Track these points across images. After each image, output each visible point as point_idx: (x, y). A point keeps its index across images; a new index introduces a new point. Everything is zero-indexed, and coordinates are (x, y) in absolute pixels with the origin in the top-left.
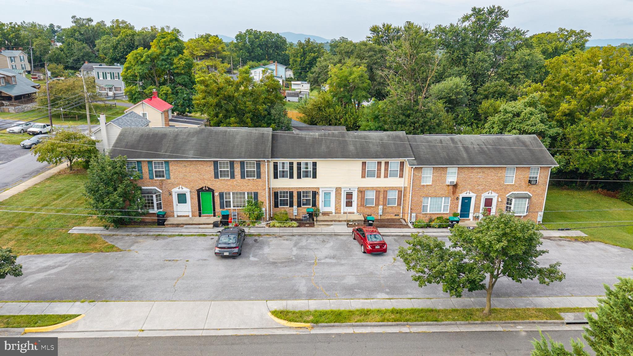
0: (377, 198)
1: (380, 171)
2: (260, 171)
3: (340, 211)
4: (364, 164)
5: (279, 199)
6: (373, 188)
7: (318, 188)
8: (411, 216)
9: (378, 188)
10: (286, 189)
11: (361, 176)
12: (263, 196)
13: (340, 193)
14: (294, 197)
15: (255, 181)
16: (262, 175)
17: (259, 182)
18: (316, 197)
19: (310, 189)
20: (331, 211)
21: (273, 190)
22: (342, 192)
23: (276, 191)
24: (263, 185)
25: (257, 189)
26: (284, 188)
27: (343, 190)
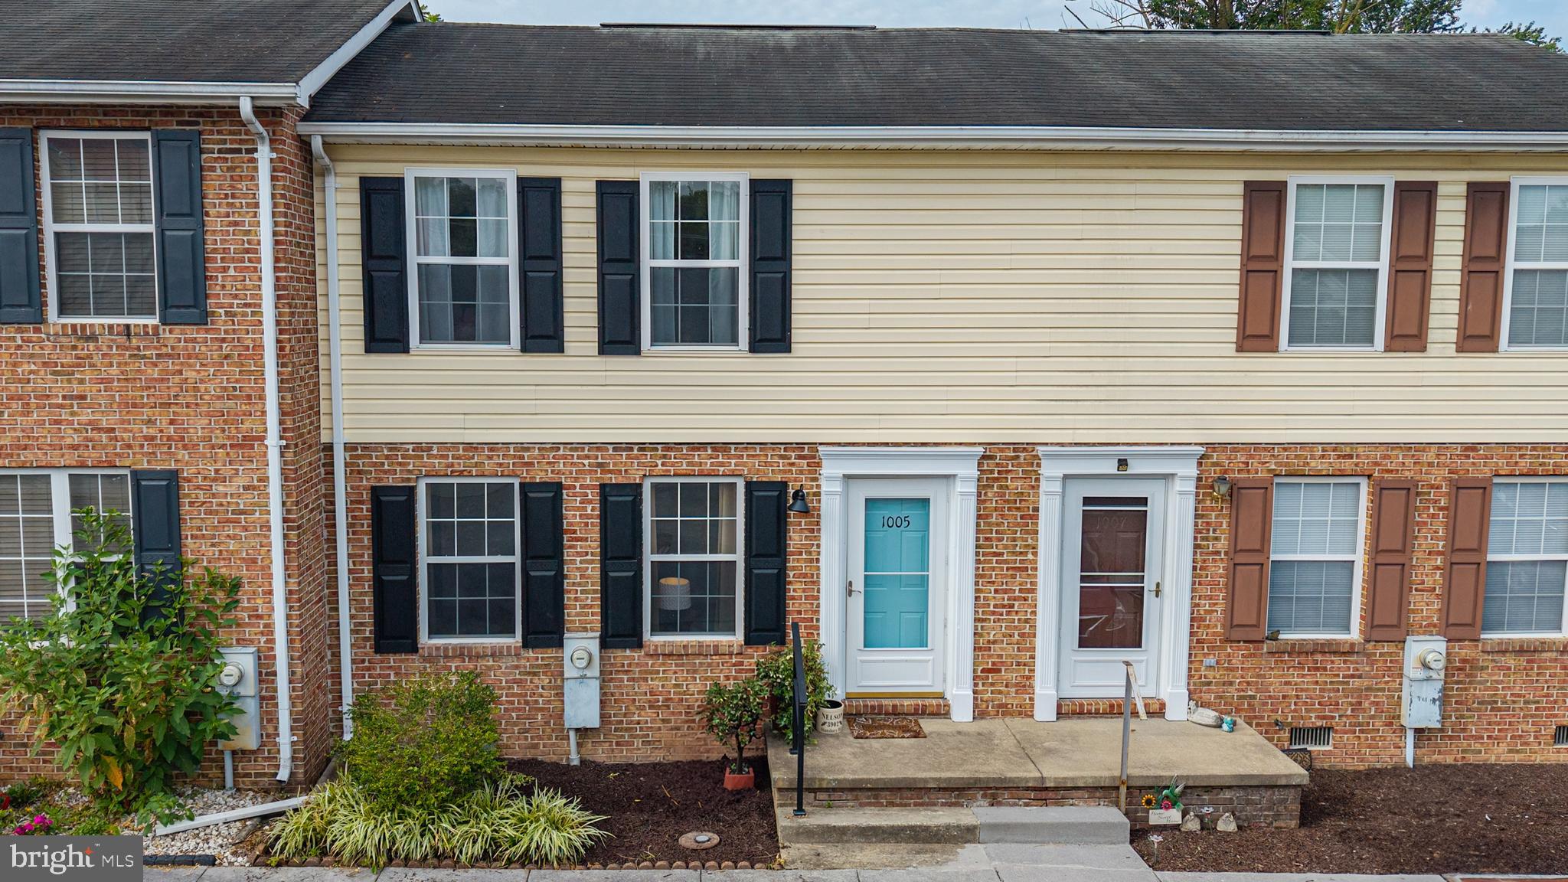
0: (1390, 559)
1: (1425, 274)
2: (197, 247)
3: (1025, 685)
4: (1266, 201)
5: (424, 560)
6: (1343, 451)
7: (809, 453)
9: (1385, 457)
10: (490, 458)
11: (1233, 335)
12: (229, 521)
13: (1018, 509)
14: (571, 547)
15: (155, 348)
16: (223, 287)
17: (189, 357)
18: (786, 546)
19: (722, 464)
20: (937, 689)
21: (359, 472)
22: (1047, 493)
23: (390, 481)
24: (236, 397)
25: (169, 438)
26: (471, 447)
27: (1049, 479)
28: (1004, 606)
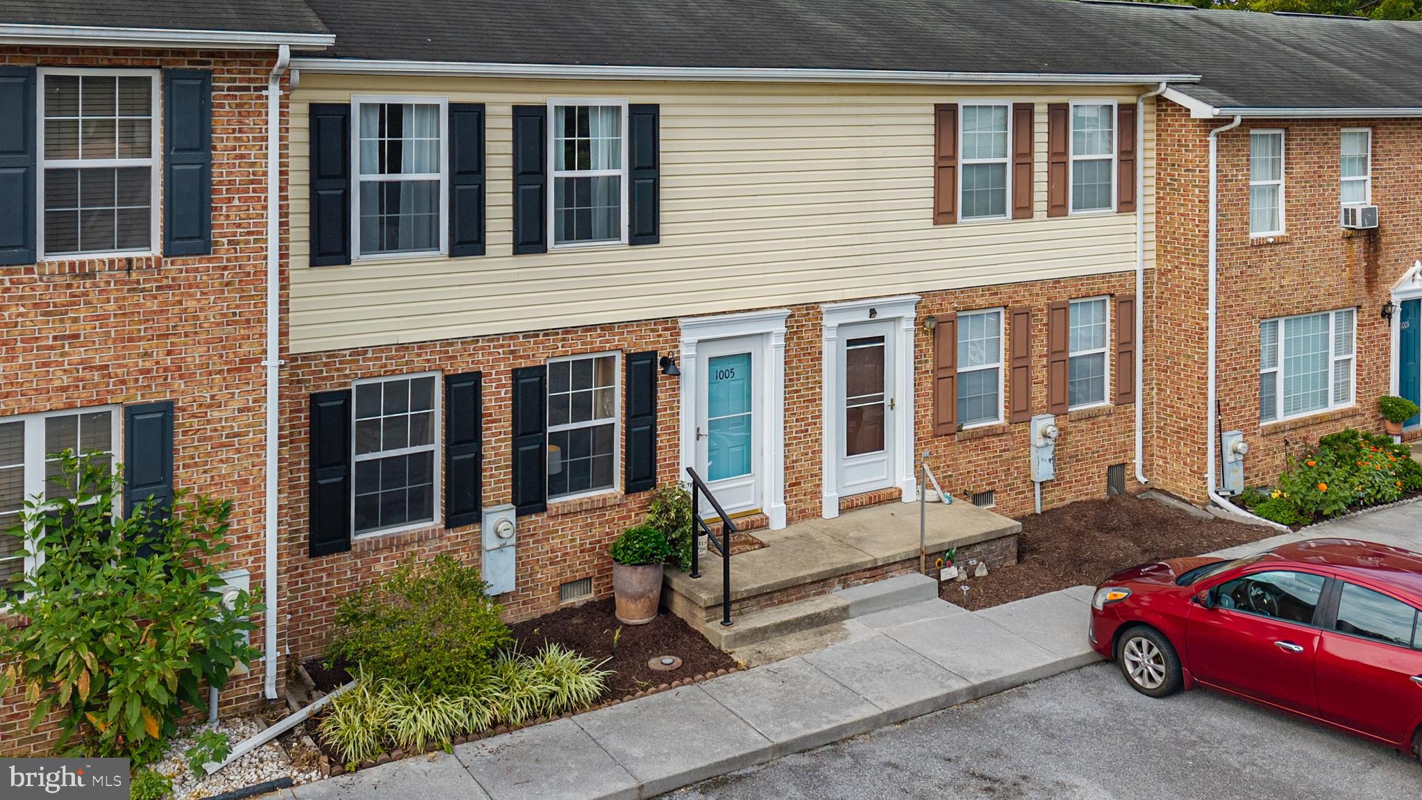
0: (1020, 363)
1: (1031, 165)
2: (205, 180)
3: (816, 493)
4: (946, 117)
5: (355, 458)
6: (993, 290)
7: (670, 325)
8: (1220, 455)
9: (1015, 292)
10: (419, 355)
11: (930, 213)
12: (222, 445)
13: (809, 354)
14: (487, 429)
15: (156, 280)
16: (228, 217)
17: (190, 287)
18: (656, 403)
19: (608, 341)
20: (757, 507)
21: (299, 382)
22: (829, 340)
23: (328, 387)
24: (235, 322)
25: (166, 370)
26: (402, 347)
27: (830, 329)
28: (802, 431)
